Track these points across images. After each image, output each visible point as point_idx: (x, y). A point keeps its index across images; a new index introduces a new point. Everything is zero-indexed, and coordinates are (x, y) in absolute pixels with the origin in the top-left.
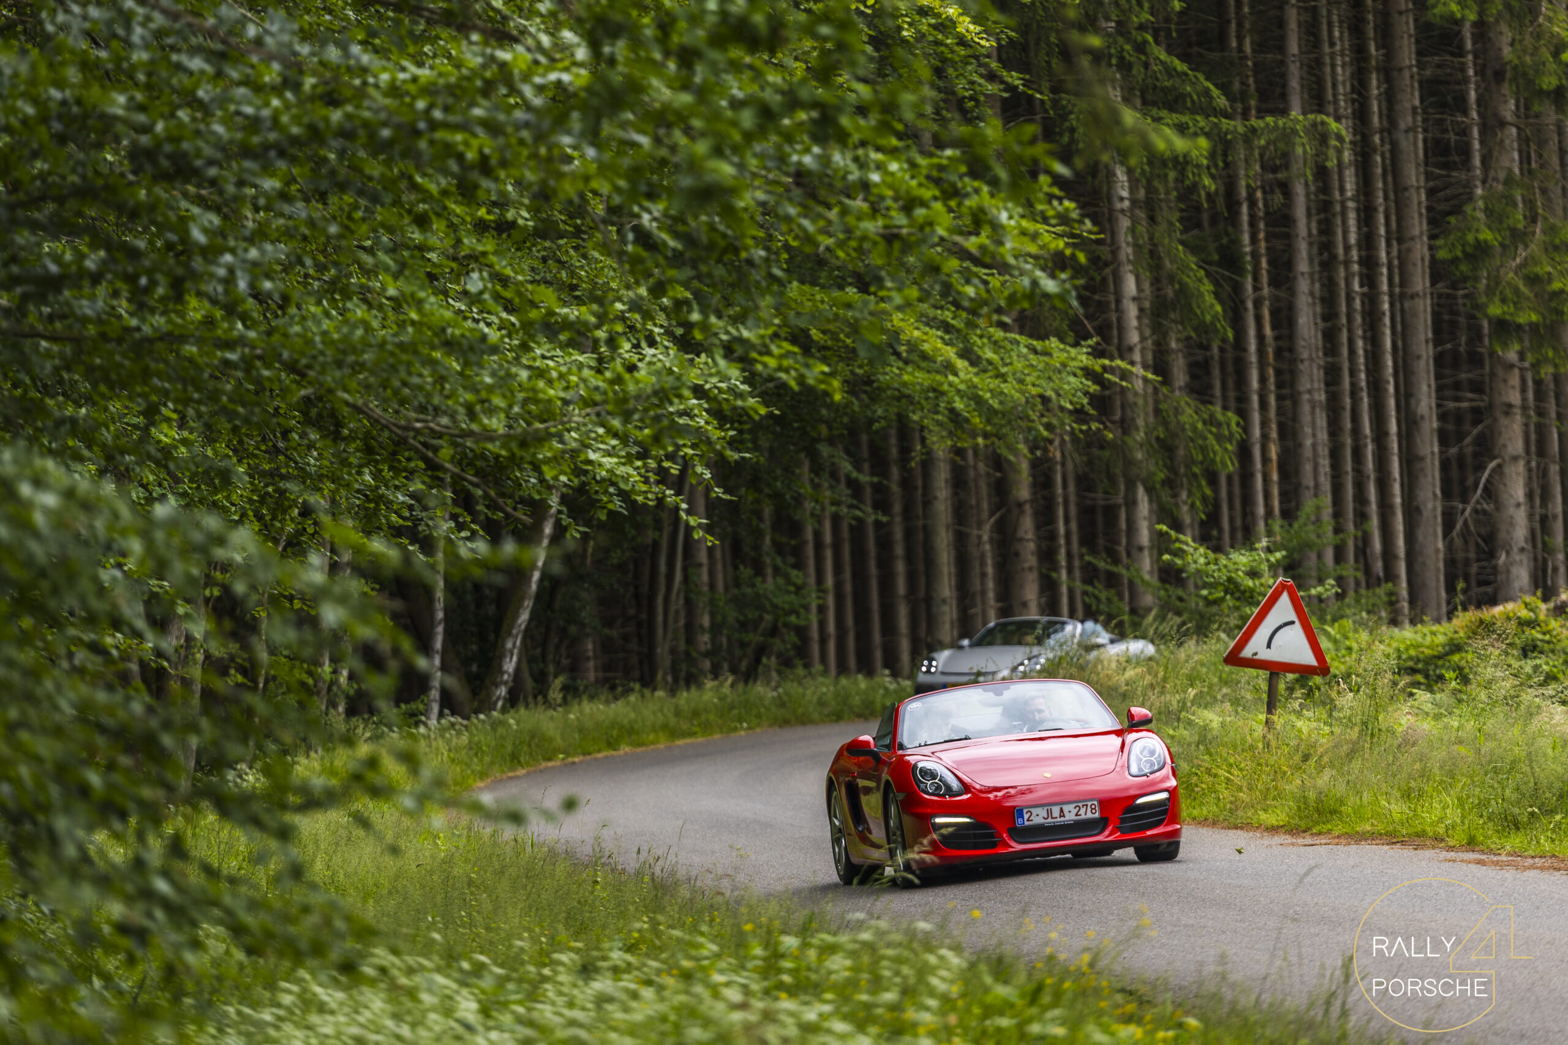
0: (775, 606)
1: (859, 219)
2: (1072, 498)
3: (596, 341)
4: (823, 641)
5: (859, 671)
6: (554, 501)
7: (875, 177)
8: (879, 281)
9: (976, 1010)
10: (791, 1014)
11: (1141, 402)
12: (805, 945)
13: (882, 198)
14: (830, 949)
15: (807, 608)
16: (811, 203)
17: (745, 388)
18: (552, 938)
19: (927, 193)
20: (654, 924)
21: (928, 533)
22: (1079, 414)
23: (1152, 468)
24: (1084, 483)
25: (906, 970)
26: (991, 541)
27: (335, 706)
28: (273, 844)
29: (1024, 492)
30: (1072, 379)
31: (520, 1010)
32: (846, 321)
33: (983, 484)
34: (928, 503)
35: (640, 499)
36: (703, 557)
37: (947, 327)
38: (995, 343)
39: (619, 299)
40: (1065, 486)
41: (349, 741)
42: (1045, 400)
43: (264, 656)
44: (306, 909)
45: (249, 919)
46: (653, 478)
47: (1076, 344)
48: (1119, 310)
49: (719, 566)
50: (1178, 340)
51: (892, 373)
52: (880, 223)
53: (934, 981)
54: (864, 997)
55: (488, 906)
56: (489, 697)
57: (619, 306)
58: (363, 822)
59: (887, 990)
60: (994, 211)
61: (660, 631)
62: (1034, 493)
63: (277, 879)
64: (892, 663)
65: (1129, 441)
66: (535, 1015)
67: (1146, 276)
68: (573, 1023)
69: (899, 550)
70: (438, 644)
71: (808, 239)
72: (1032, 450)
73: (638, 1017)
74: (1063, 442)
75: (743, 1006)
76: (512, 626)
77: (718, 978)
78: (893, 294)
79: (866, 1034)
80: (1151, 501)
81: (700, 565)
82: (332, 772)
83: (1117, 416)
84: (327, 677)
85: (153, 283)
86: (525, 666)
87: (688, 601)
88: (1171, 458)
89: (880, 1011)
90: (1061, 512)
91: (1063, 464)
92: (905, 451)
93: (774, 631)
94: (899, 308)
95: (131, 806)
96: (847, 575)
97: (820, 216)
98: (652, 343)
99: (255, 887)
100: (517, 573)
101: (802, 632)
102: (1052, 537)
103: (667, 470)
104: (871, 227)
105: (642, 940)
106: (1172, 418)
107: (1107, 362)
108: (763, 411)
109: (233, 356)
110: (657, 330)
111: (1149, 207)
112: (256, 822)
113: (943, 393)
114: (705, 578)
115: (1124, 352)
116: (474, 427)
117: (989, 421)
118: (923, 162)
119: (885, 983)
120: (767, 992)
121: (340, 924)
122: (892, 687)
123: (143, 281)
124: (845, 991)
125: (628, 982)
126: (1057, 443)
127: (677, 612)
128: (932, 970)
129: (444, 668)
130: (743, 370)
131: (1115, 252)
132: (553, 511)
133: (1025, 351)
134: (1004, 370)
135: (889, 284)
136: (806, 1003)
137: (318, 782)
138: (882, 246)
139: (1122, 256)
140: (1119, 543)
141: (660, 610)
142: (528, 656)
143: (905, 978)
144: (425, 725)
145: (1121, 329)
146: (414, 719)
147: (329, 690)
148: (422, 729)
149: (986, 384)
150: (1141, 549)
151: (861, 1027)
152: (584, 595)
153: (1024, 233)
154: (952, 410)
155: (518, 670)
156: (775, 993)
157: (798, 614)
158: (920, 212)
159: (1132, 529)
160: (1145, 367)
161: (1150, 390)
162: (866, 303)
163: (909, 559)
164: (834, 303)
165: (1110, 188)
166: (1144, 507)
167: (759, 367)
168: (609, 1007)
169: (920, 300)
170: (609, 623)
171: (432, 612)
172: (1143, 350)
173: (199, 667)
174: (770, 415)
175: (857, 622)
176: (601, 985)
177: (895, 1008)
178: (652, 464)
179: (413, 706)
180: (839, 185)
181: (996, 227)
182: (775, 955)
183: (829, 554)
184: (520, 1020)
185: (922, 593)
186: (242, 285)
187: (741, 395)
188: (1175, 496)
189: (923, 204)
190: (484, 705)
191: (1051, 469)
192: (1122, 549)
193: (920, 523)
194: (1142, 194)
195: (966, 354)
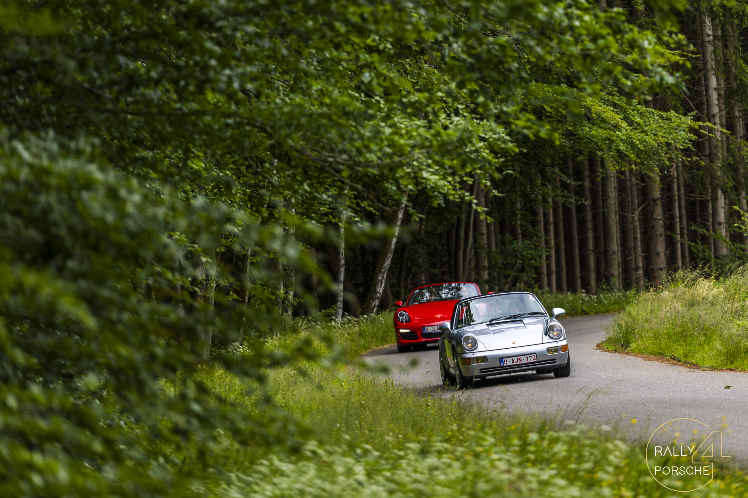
0: (523, 256)
1: (568, 45)
2: (683, 197)
3: (427, 113)
4: (549, 275)
5: (568, 291)
6: (404, 201)
7: (577, 23)
8: (579, 79)
9: (634, 473)
10: (534, 475)
11: (720, 144)
12: (542, 439)
13: (580, 35)
14: (555, 441)
15: (540, 257)
16: (542, 38)
17: (508, 138)
18: (405, 436)
19: (605, 31)
20: (460, 426)
21: (605, 216)
22: (686, 152)
23: (726, 180)
24: (689, 188)
25: (596, 451)
26: (639, 220)
27: (287, 311)
28: (255, 385)
29: (657, 194)
30: (683, 133)
31: (388, 474)
32: (561, 102)
33: (634, 189)
34: (605, 200)
35: (451, 198)
36: (484, 230)
37: (615, 105)
38: (641, 113)
39: (440, 90)
40: (679, 191)
41: (295, 330)
42: (668, 144)
43: (249, 285)
44: (273, 420)
45: (242, 425)
46: (458, 186)
47: (685, 115)
48: (708, 96)
49: (493, 235)
50: (740, 111)
51: (587, 129)
52: (579, 47)
53: (611, 457)
54: (573, 466)
55: (370, 419)
56: (369, 305)
57: (440, 94)
58: (303, 373)
59: (587, 462)
60: (641, 41)
61: (461, 270)
62: (662, 194)
63: (256, 404)
64: (586, 286)
65: (715, 166)
66: (396, 477)
67: (722, 77)
68: (416, 481)
69: (590, 225)
70: (342, 278)
71: (540, 58)
72: (661, 171)
73: (452, 477)
74: (678, 166)
75: (508, 471)
76: (381, 268)
77: (495, 457)
78: (586, 86)
79: (576, 486)
80: (725, 198)
81: (483, 234)
82: (285, 347)
83: (707, 153)
84: (282, 296)
85: (187, 84)
86: (388, 289)
87: (476, 254)
88: (736, 175)
89: (581, 474)
90: (677, 204)
91: (678, 179)
92: (593, 171)
93: (522, 270)
94: (590, 95)
95: (178, 365)
96: (562, 239)
97: (547, 45)
98: (457, 114)
99: (245, 408)
100: (385, 240)
101: (538, 270)
102: (672, 218)
103: (466, 182)
104: (575, 50)
105: (453, 436)
106: (737, 153)
107: (701, 123)
108: (517, 150)
109: (230, 121)
110: (460, 106)
111: (724, 39)
112: (245, 373)
113: (613, 141)
114: (485, 241)
115: (710, 117)
116: (362, 159)
117: (638, 156)
118: (601, 15)
119: (586, 459)
120: (521, 464)
121: (292, 428)
122: (587, 299)
123: (182, 83)
124: (563, 463)
125: (446, 459)
126: (674, 167)
127: (470, 259)
128: (611, 452)
129: (345, 289)
130: (506, 129)
131: (705, 64)
132: (403, 205)
133: (657, 118)
134: (646, 129)
135: (584, 80)
136: (542, 469)
137: (279, 352)
138: (580, 61)
139: (709, 66)
140: (708, 221)
141: (461, 258)
142: (390, 284)
143: (596, 456)
144: (335, 321)
145: (709, 105)
146: (329, 318)
147: (283, 303)
148: (333, 323)
149: (637, 136)
150: (720, 224)
151: (572, 482)
152: (420, 250)
153: (657, 53)
154: (618, 151)
155: (385, 291)
156: (525, 464)
157: (535, 260)
158: (601, 42)
159: (715, 213)
160: (722, 126)
161: (725, 138)
162: (572, 92)
163: (595, 230)
164: (555, 92)
165: (702, 30)
166: (722, 202)
167: (513, 127)
168: (436, 473)
169: (601, 91)
170: (433, 265)
171: (338, 260)
172: (720, 117)
173: (213, 291)
174: (521, 152)
175: (567, 265)
176: (432, 460)
177: (591, 472)
178: (457, 179)
179: (328, 311)
180: (557, 28)
181: (642, 51)
182: (525, 444)
183: (552, 227)
184: (388, 479)
185: (602, 249)
186: (236, 85)
187: (504, 142)
188: (738, 195)
189: (602, 37)
190: (366, 310)
191: (671, 181)
192: (710, 224)
193: (601, 211)
194: (719, 33)
195: (626, 119)
